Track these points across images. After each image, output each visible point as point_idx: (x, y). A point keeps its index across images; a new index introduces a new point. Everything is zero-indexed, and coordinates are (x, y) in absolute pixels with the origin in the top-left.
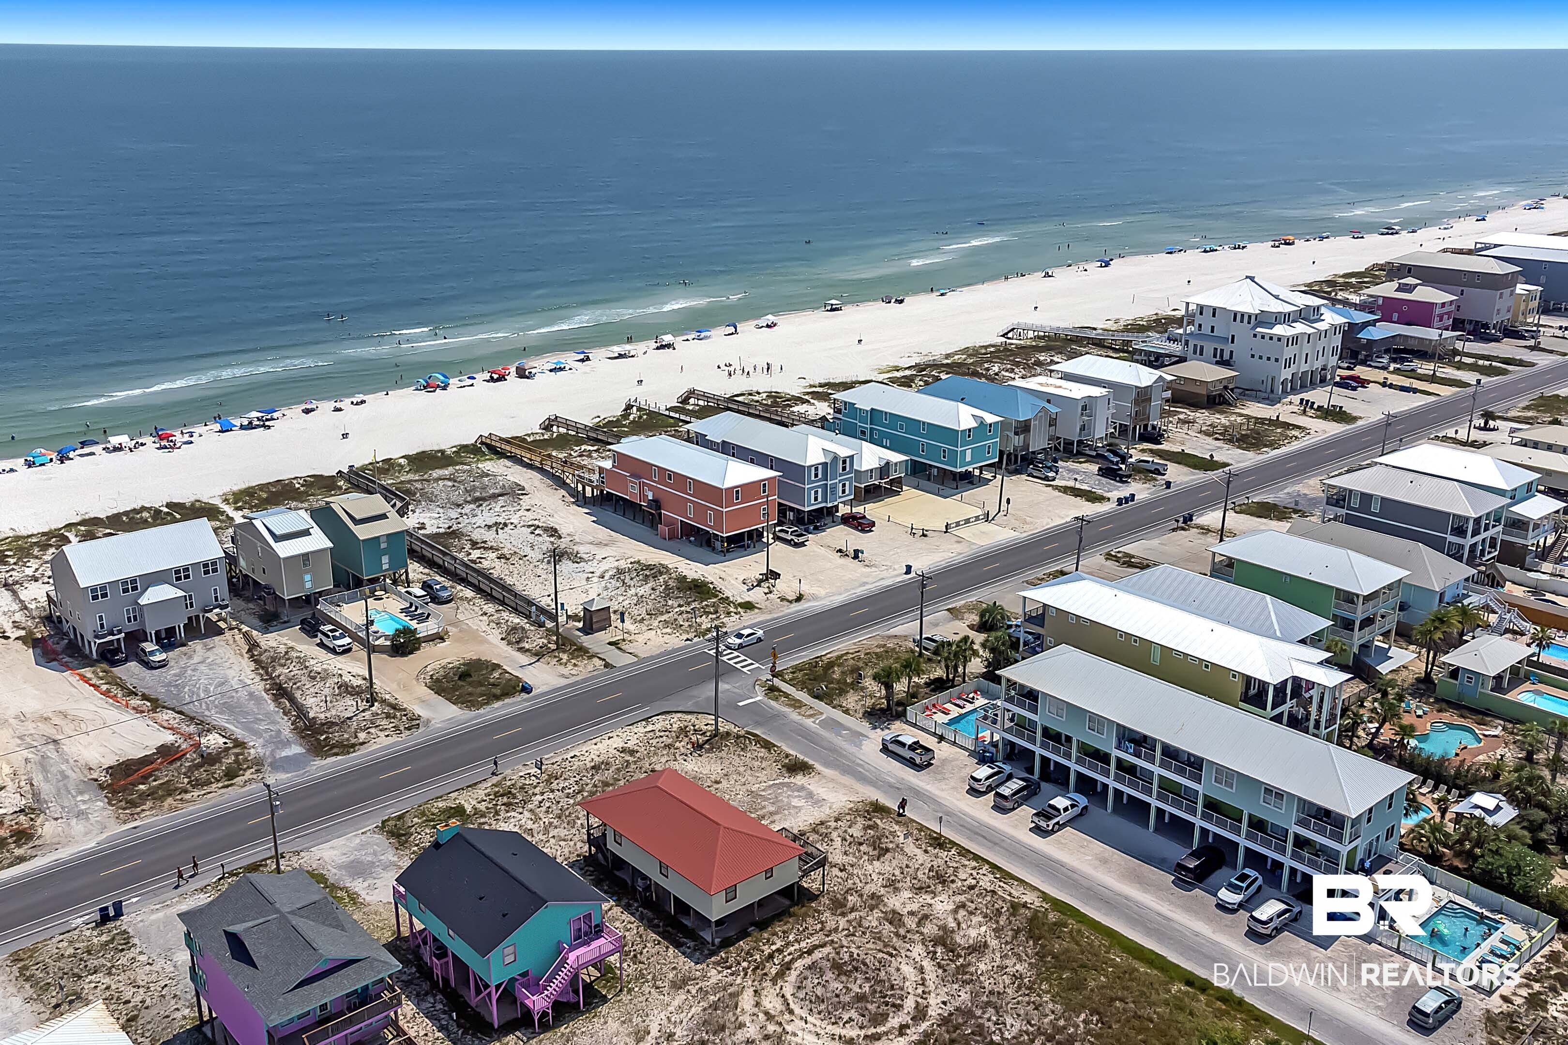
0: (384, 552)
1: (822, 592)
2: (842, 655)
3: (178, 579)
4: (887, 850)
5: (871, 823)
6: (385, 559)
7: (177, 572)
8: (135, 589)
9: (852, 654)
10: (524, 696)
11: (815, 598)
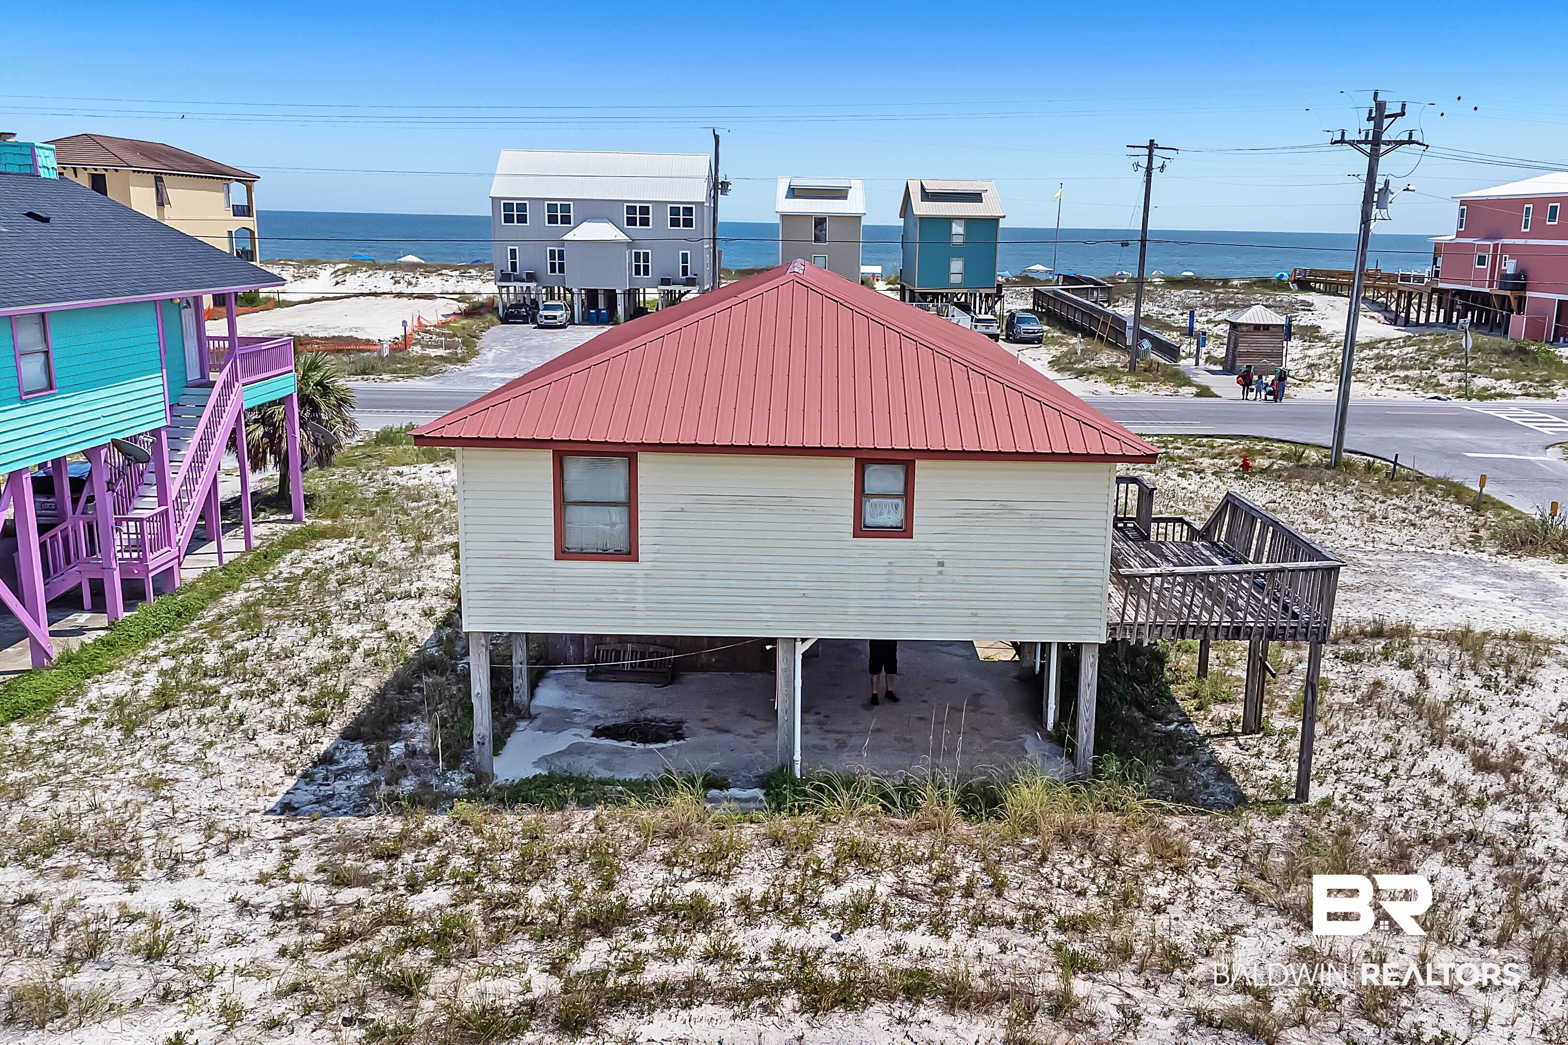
0: (957, 252)
3: (631, 222)
6: (957, 266)
7: (631, 210)
8: (566, 220)
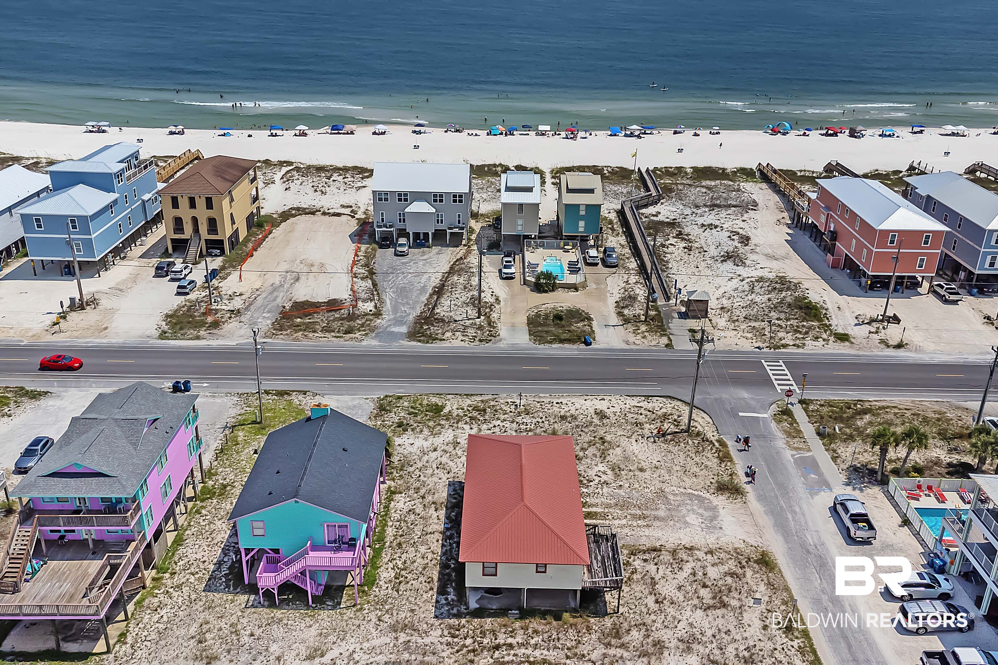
0: (582, 218)
1: (930, 347)
2: (888, 407)
3: (435, 201)
4: (724, 605)
5: (740, 571)
6: (582, 224)
7: (435, 196)
8: (406, 200)
9: (900, 409)
10: (583, 346)
11: (918, 350)
